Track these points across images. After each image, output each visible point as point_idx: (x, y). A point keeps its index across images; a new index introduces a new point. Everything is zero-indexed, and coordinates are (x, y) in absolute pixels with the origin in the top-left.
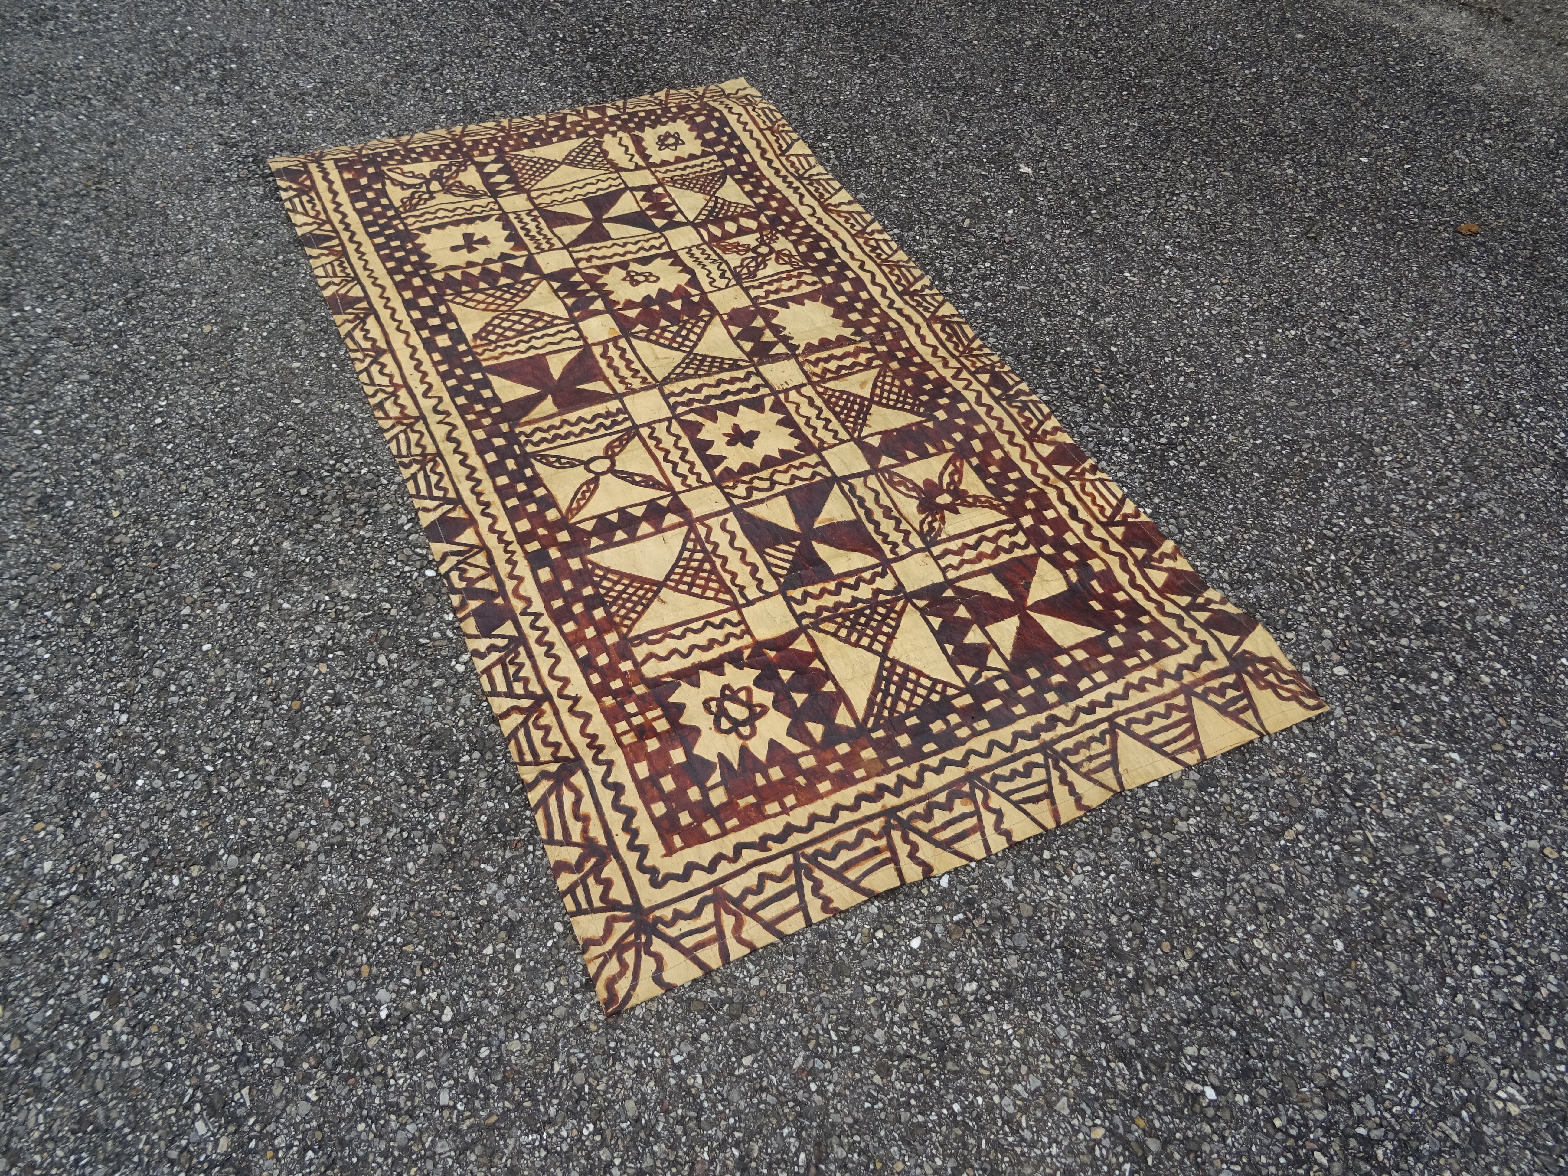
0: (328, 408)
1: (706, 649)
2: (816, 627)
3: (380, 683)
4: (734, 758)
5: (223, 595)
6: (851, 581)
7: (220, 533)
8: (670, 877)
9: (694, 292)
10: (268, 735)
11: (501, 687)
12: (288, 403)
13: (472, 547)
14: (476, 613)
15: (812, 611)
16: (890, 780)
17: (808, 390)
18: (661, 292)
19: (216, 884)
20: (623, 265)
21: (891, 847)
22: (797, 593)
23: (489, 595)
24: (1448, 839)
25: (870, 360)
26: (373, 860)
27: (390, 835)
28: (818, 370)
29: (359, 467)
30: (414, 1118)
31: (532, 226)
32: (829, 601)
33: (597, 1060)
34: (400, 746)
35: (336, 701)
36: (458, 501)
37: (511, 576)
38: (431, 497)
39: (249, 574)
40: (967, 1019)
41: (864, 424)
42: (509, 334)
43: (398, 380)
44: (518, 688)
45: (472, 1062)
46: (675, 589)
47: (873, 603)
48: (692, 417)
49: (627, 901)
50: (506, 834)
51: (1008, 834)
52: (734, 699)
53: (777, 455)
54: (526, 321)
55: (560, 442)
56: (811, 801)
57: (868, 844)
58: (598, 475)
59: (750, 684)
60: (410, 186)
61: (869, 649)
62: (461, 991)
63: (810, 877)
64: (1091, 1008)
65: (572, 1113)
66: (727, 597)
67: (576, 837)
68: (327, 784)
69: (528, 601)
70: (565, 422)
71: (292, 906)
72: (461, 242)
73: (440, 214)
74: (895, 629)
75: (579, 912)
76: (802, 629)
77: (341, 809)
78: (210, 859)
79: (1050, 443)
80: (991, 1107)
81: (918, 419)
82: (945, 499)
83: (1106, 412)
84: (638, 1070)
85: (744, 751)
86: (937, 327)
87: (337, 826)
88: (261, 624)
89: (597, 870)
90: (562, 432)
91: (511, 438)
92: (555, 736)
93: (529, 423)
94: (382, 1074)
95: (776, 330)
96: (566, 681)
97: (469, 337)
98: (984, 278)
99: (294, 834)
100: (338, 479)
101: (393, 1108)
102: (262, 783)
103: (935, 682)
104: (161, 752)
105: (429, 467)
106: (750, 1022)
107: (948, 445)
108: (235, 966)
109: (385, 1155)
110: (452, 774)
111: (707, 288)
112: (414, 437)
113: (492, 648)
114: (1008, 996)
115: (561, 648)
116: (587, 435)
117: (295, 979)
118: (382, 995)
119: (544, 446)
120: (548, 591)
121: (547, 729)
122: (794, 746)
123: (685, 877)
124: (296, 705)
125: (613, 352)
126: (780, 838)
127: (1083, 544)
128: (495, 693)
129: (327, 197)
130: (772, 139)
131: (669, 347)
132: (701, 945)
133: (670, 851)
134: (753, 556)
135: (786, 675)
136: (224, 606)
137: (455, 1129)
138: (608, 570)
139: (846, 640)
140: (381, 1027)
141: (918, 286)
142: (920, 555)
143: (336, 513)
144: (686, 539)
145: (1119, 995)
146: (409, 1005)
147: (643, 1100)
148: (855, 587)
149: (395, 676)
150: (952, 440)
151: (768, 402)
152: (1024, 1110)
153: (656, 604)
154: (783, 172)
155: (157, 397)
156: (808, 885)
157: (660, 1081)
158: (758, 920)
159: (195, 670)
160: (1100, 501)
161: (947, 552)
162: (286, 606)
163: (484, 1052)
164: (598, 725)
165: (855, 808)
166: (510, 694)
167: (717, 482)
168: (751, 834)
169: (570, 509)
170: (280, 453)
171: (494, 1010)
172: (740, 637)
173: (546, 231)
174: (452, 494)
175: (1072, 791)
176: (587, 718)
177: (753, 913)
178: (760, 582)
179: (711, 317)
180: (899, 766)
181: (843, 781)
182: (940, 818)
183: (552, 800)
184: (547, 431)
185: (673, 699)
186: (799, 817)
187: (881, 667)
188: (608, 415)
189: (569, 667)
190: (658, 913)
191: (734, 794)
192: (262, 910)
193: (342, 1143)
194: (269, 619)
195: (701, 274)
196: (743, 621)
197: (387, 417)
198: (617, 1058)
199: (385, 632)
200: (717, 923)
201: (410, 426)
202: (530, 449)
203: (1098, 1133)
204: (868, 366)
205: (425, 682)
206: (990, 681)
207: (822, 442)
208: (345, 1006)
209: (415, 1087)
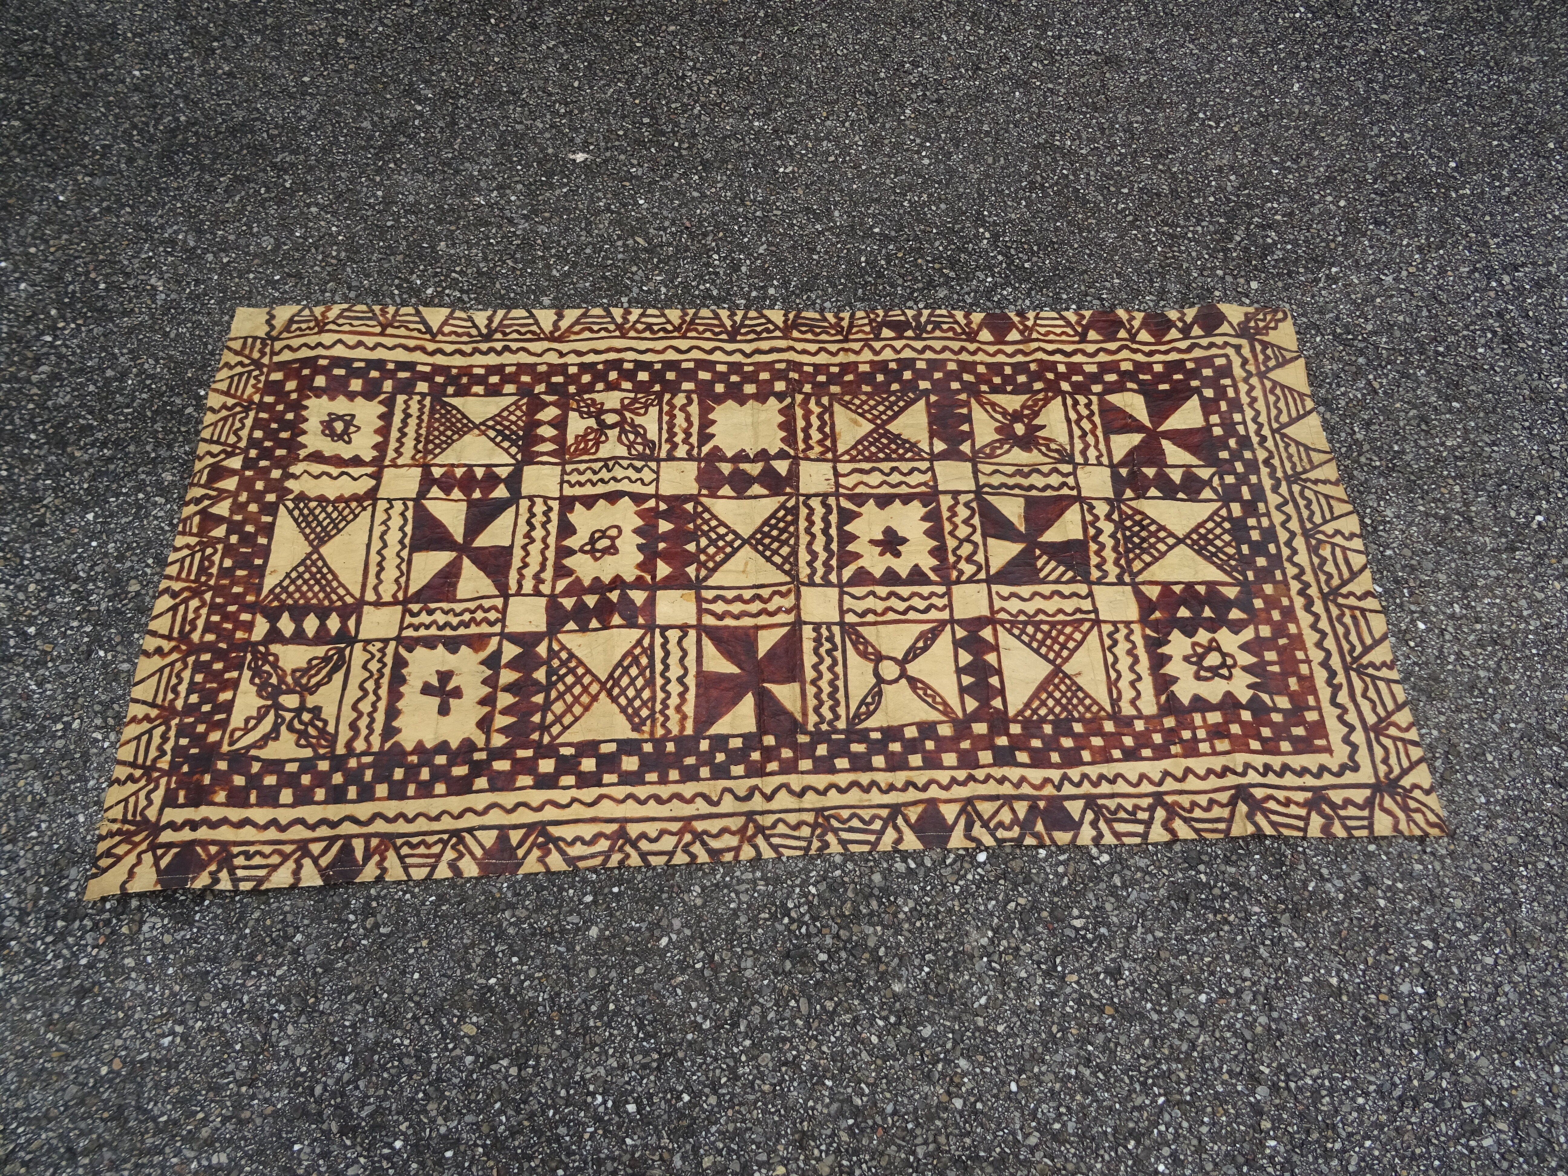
0: (690, 909)
1: (1136, 660)
2: (1134, 575)
3: (1103, 930)
4: (1252, 679)
5: (947, 1062)
6: (1092, 531)
7: (855, 1055)
8: (1351, 757)
9: (652, 503)
10: (1138, 1041)
11: (1140, 828)
12: (662, 953)
13: (963, 811)
14: (1049, 828)
15: (1117, 571)
16: (1295, 586)
17: (843, 468)
18: (637, 531)
19: (1284, 1108)
20: (565, 552)
21: (1352, 608)
22: (1095, 574)
23: (1033, 809)
24: (1393, 310)
25: (818, 403)
26: (1287, 972)
27: (1265, 955)
28: (818, 449)
29: (806, 895)
30: (1501, 984)
31: (440, 617)
32: (1109, 554)
33: (1476, 851)
34: (1178, 928)
35: (1115, 973)
36: (896, 810)
37: (1017, 786)
38: (881, 832)
39: (927, 1031)
40: (1478, 620)
41: (914, 445)
42: (646, 694)
43: (675, 826)
44: (1143, 815)
45: (1466, 935)
46: (1066, 660)
47: (1119, 525)
48: (847, 573)
49: (1367, 792)
50: (1283, 864)
51: (1353, 535)
52: (1202, 657)
53: (928, 525)
54: (634, 671)
55: (840, 695)
56: (1303, 642)
57: (1348, 620)
58: (903, 674)
59: (1189, 641)
60: (276, 728)
61: (1171, 548)
62: (1411, 930)
63: (1366, 667)
64: (1479, 550)
65: (1511, 879)
66: (1087, 625)
67: (1303, 812)
68: (1203, 998)
69: (1047, 780)
70: (814, 682)
71: (1315, 1045)
72: (435, 701)
73: (365, 707)
74: (1153, 522)
75: (1370, 827)
76: (1135, 586)
77: (1231, 990)
78: (1257, 1110)
79: (980, 328)
80: (1536, 633)
81: (922, 403)
82: (1020, 429)
83: (952, 274)
84: (1487, 827)
85: (1245, 669)
86: (795, 334)
87: (1247, 997)
88: (1000, 1029)
89: (1333, 806)
90: (827, 689)
91: (818, 737)
92: (1203, 800)
93: (805, 714)
94: (1466, 1000)
95: (741, 457)
96: (1142, 777)
97: (635, 735)
98: (735, 267)
99: (1248, 1035)
100: (814, 919)
101: (1492, 998)
102: (1188, 1055)
103: (1210, 518)
104: (1131, 1145)
105: (835, 823)
106: (1463, 746)
107: (963, 396)
108: (1361, 1100)
109: (1523, 1010)
110: (1216, 891)
111: (651, 490)
112: (781, 828)
113: (1094, 824)
114: (1465, 590)
115: (1109, 769)
116: (839, 669)
117: (1381, 1053)
118: (1405, 988)
119: (841, 710)
120: (1039, 760)
121: (1194, 804)
122: (1248, 634)
123: (1355, 748)
124: (1109, 1010)
125: (719, 607)
126: (1332, 674)
127: (1099, 364)
128: (1145, 836)
129: (248, 833)
130: (402, 331)
131: (728, 557)
132: (1408, 756)
133: (1328, 750)
134: (1046, 589)
135: (1183, 613)
136: (963, 1063)
137: (1511, 959)
138: (1027, 705)
139: (1156, 559)
140: (1430, 995)
141: (728, 323)
142: (1079, 472)
143: (869, 930)
144: (1010, 631)
145: (1474, 531)
146: (1416, 970)
147: (1509, 832)
148: (1100, 532)
149: (1099, 917)
150: (958, 392)
151: (845, 504)
152: (1539, 617)
153: (1078, 680)
154: (468, 349)
155: (586, 1106)
156: (1370, 671)
157: (1496, 816)
158: (1393, 713)
159: (1040, 1101)
160: (1058, 331)
161: (1084, 452)
162: (983, 1000)
163: (1460, 925)
164: (1199, 765)
165: (1317, 617)
166: (1148, 823)
167: (948, 583)
168: (1325, 693)
169: (944, 713)
170: (749, 973)
171: (1430, 911)
172: (1131, 632)
173: (458, 607)
174: (884, 813)
175: (1324, 482)
176: (1188, 771)
177: (1389, 714)
178: (1074, 594)
179: (698, 503)
180: (1284, 574)
181: (1289, 614)
182: (1330, 567)
183: (1274, 818)
184: (821, 703)
185: (1186, 701)
186: (1317, 656)
187: (1191, 547)
188: (818, 641)
189: (1132, 770)
190: (1382, 774)
191: (1284, 690)
192: (1315, 1071)
193: (1512, 1038)
194: (996, 1020)
195: (625, 486)
196: (1114, 623)
197: (737, 849)
198: (1477, 838)
199: (1045, 914)
200: (1395, 739)
201: (760, 830)
202: (841, 724)
203: (1557, 585)
204: (829, 409)
205: (1113, 891)
206: (1222, 484)
207: (925, 484)
208: (1410, 1018)
209: (1479, 979)
